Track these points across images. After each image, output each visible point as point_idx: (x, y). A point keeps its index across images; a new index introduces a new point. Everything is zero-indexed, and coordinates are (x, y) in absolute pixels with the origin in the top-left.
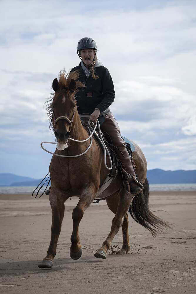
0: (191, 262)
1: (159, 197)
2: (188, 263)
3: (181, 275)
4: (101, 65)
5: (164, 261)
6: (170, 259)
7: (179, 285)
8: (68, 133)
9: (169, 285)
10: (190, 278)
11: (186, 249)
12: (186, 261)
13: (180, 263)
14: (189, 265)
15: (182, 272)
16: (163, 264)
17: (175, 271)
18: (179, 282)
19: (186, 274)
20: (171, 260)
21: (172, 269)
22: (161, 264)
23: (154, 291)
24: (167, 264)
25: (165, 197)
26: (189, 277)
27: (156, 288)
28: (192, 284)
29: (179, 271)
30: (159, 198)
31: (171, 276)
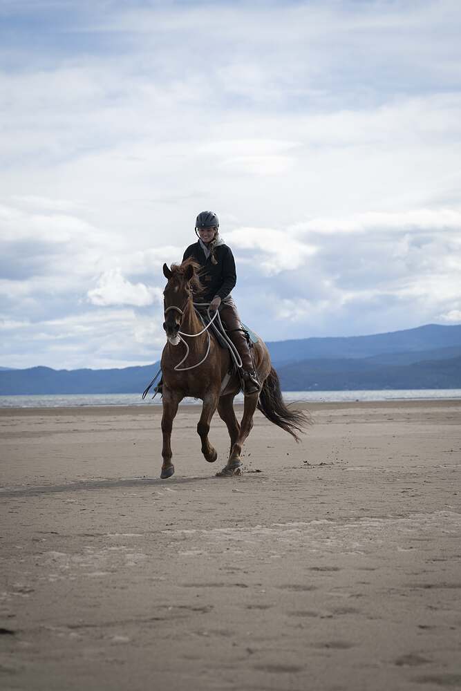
0: (88, 535)
1: (42, 419)
2: (83, 538)
3: (68, 560)
4: (223, 243)
5: (40, 536)
6: (49, 531)
7: (62, 578)
8: (178, 325)
9: (44, 578)
10: (83, 565)
11: (82, 512)
12: (79, 535)
13: (68, 538)
14: (84, 541)
15: (70, 555)
16: (37, 541)
17: (58, 553)
18: (63, 573)
19: (77, 558)
20: (52, 533)
21: (53, 550)
22: (33, 540)
23: (15, 590)
24: (44, 540)
25: (53, 418)
26: (82, 563)
27: (19, 585)
28: (87, 576)
29: (66, 553)
30: (41, 421)
31: (49, 561)
